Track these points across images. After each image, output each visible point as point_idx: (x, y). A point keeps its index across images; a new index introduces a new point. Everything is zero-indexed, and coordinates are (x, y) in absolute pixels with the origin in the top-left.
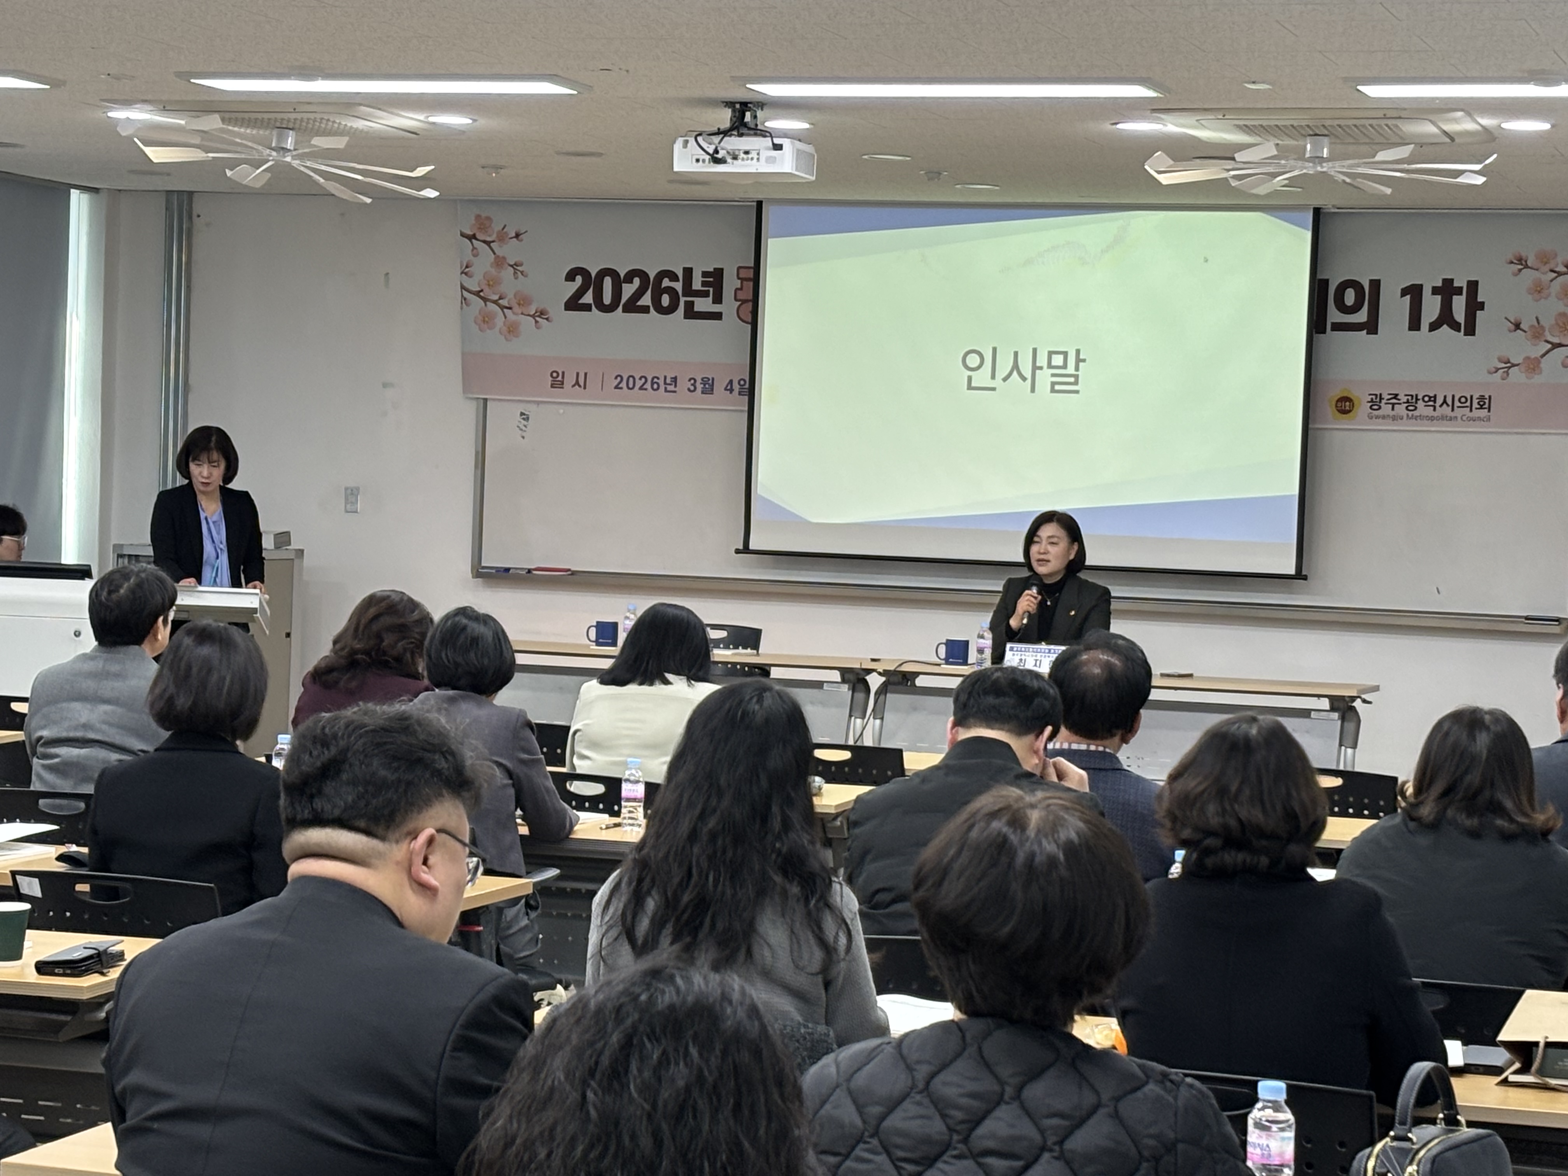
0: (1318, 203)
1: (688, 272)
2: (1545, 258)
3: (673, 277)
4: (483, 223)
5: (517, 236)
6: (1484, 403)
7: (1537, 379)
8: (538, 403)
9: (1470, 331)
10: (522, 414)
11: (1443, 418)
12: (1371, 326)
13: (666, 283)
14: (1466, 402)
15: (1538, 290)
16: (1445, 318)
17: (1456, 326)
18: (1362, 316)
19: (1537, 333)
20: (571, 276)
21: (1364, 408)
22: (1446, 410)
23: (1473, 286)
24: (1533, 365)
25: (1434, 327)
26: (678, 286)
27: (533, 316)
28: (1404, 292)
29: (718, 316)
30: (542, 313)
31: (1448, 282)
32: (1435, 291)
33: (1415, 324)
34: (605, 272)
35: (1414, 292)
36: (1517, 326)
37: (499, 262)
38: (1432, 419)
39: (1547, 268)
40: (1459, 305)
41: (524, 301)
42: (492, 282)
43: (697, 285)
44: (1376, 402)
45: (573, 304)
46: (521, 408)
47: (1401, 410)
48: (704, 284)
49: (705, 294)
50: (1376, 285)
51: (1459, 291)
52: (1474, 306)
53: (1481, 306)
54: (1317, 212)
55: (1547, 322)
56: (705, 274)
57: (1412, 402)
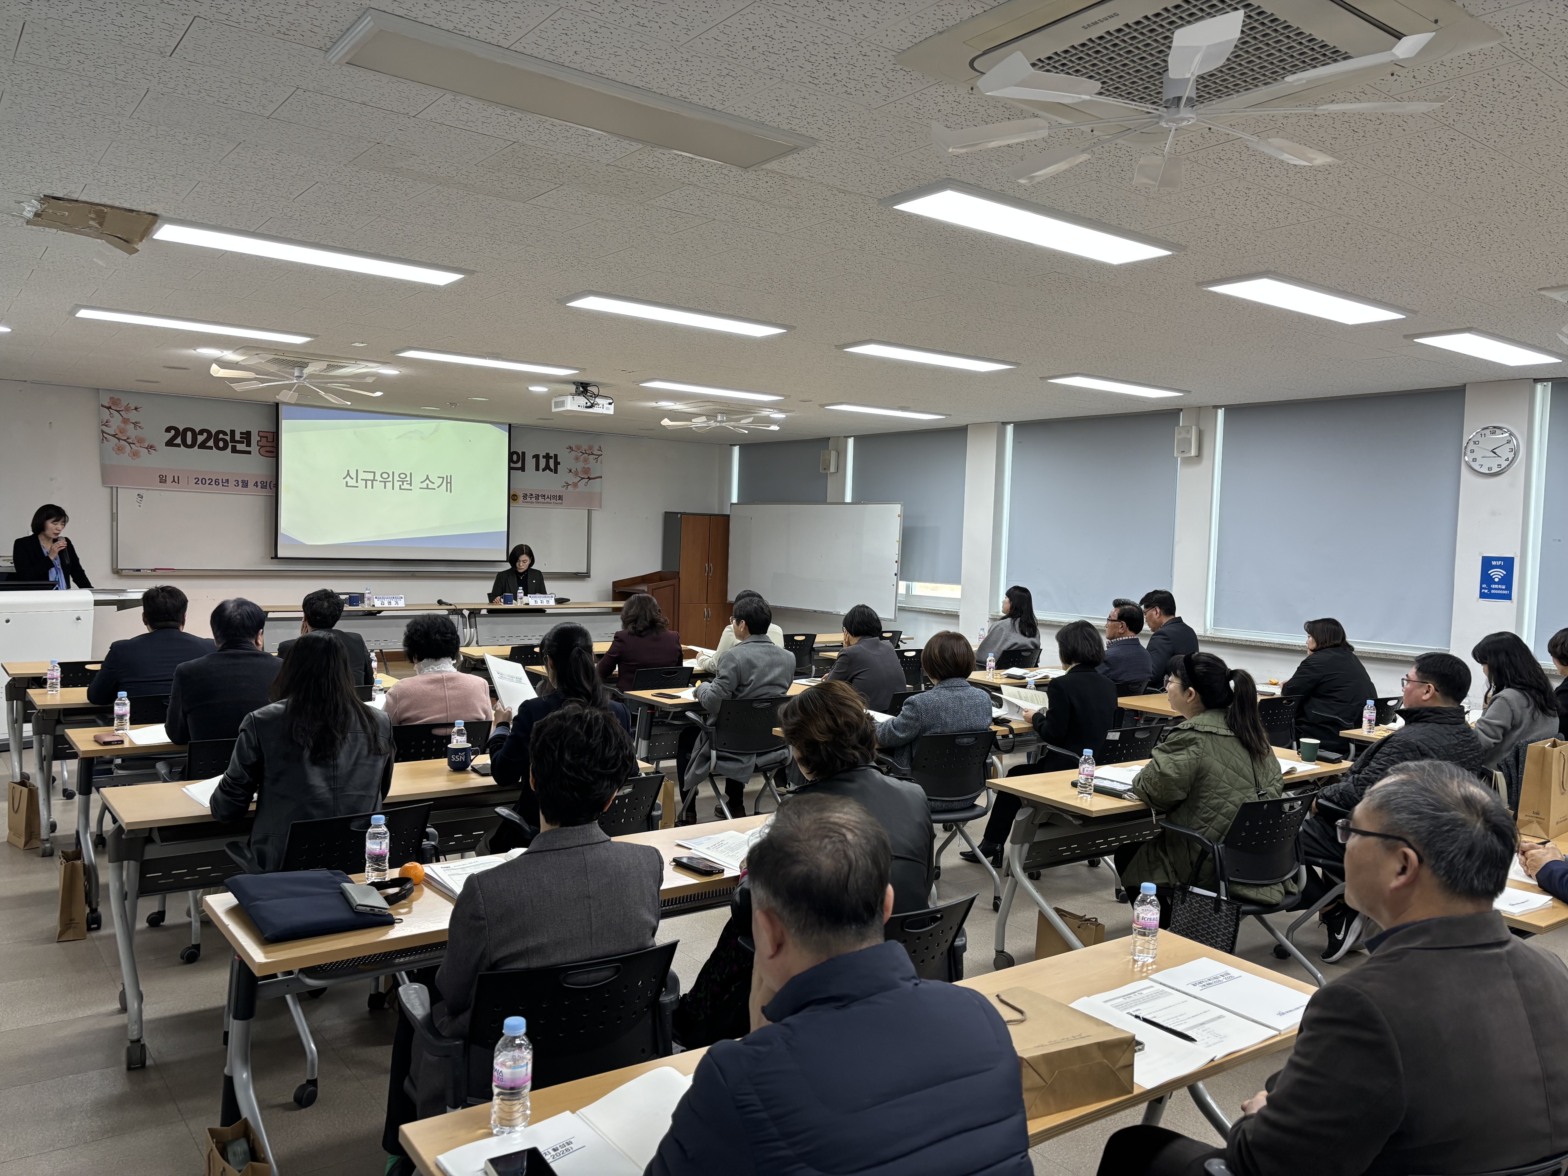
0: (510, 422)
1: (233, 432)
2: (578, 448)
3: (225, 433)
4: (115, 402)
5: (136, 409)
6: (560, 498)
7: (577, 490)
8: (148, 489)
9: (556, 472)
10: (138, 495)
11: (547, 503)
12: (523, 469)
13: (221, 436)
14: (554, 497)
15: (577, 459)
16: (547, 467)
17: (551, 470)
18: (519, 465)
19: (576, 474)
20: (168, 430)
21: (521, 499)
22: (548, 500)
23: (556, 456)
24: (575, 485)
25: (544, 470)
26: (228, 438)
27: (147, 448)
28: (534, 457)
29: (249, 453)
30: (151, 447)
31: (548, 454)
32: (544, 457)
33: (537, 469)
34: (186, 430)
35: (537, 457)
36: (570, 471)
37: (126, 421)
38: (544, 503)
39: (579, 451)
40: (552, 462)
41: (140, 441)
42: (122, 431)
43: (238, 438)
44: (525, 496)
45: (170, 443)
46: (139, 492)
47: (533, 500)
48: (241, 438)
49: (243, 442)
50: (524, 453)
51: (551, 457)
52: (557, 463)
53: (559, 463)
54: (510, 425)
55: (579, 470)
56: (241, 433)
57: (537, 497)
